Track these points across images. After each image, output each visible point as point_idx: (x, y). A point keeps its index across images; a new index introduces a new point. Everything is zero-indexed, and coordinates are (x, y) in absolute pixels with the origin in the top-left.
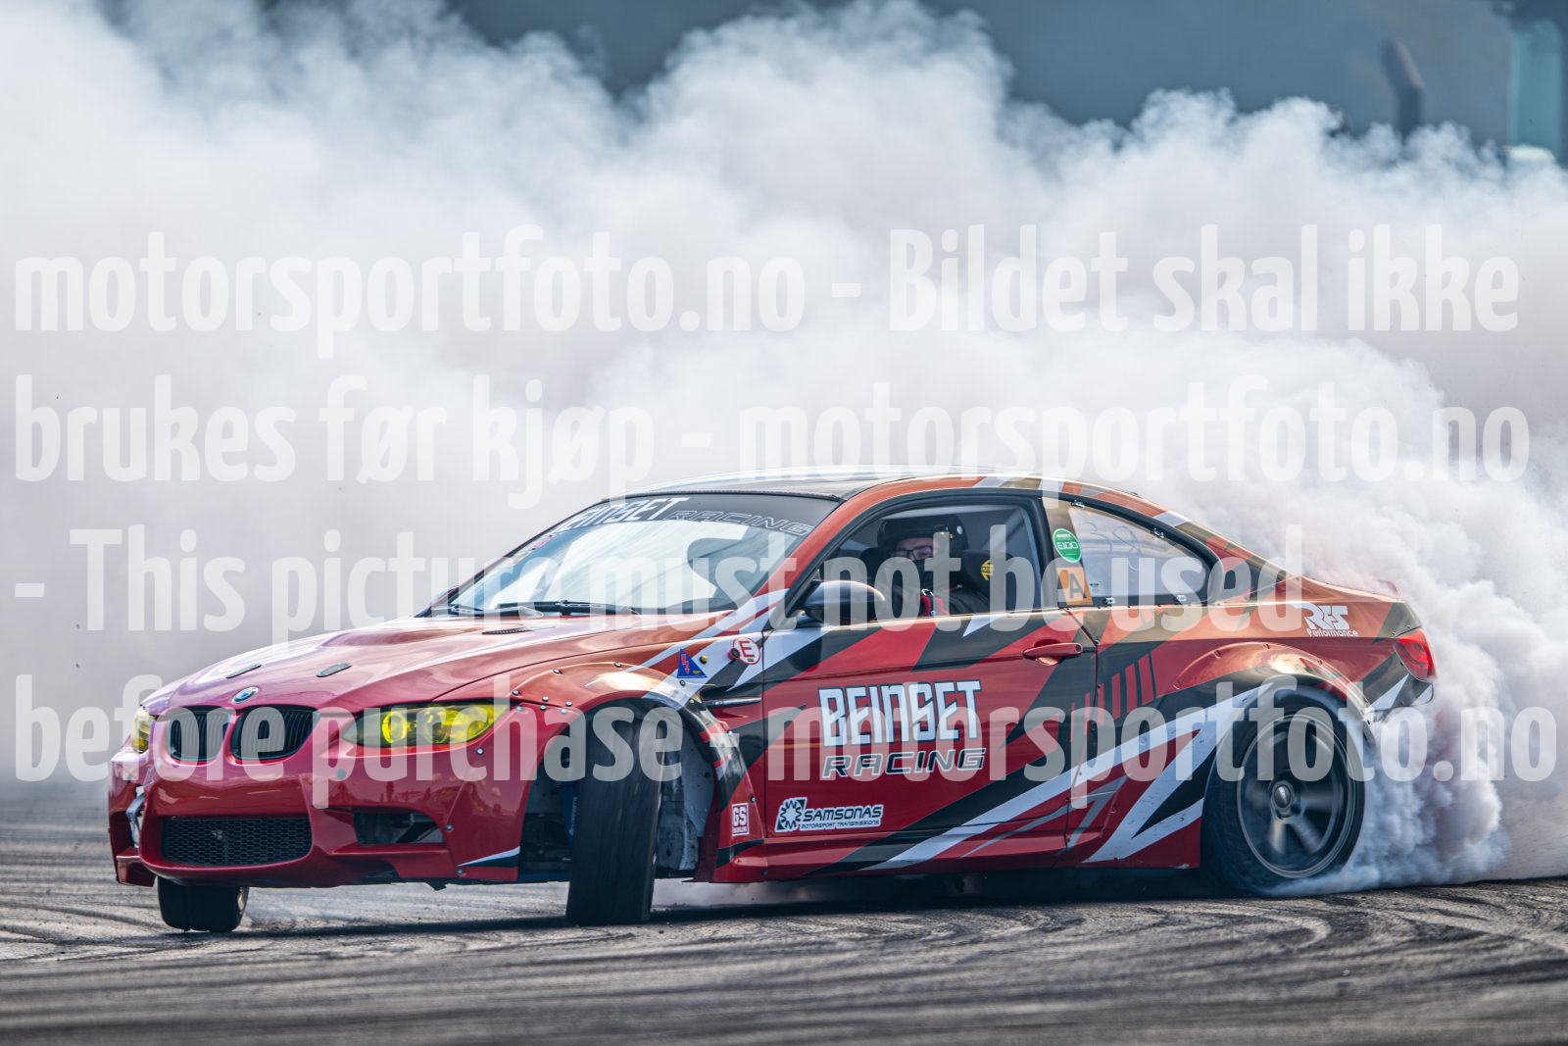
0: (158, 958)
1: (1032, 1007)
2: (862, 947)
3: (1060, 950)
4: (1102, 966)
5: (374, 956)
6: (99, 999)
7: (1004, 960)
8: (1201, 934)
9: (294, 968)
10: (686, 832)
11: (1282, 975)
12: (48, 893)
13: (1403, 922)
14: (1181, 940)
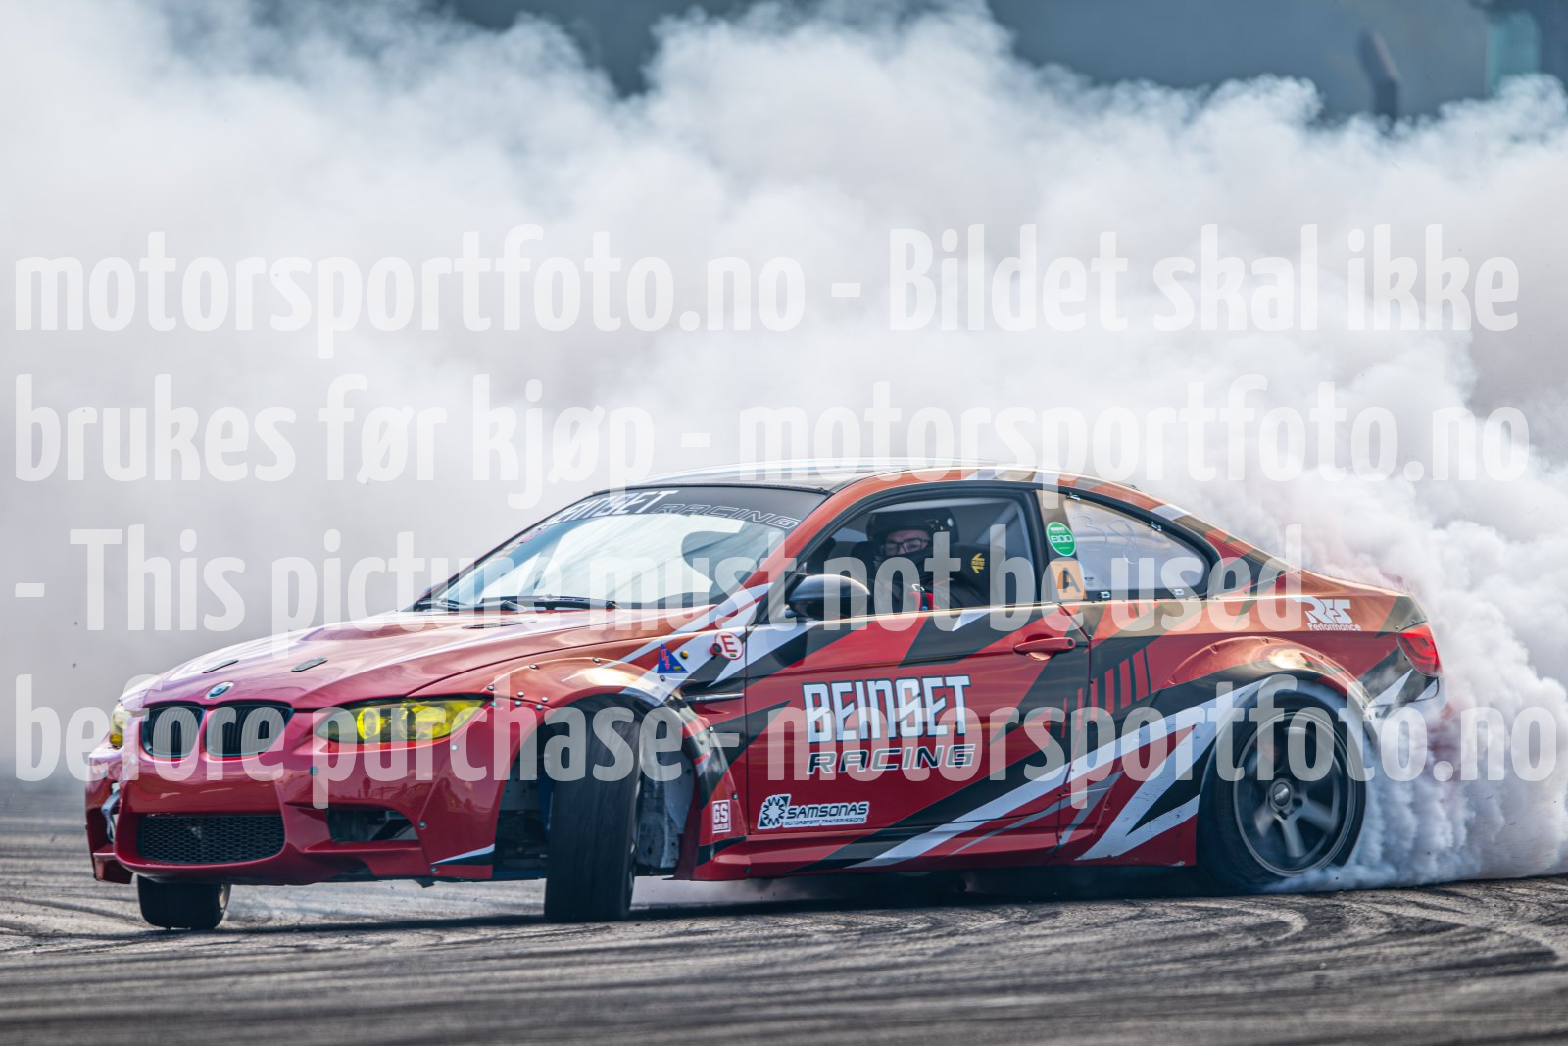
0: (135, 951)
1: (1009, 1000)
2: (838, 940)
3: (1037, 942)
4: (1079, 958)
5: (350, 949)
6: (76, 992)
7: (980, 953)
8: (1178, 926)
9: (270, 961)
10: (667, 829)
11: (1259, 968)
12: (25, 886)
13: (1380, 915)
14: (1158, 932)
